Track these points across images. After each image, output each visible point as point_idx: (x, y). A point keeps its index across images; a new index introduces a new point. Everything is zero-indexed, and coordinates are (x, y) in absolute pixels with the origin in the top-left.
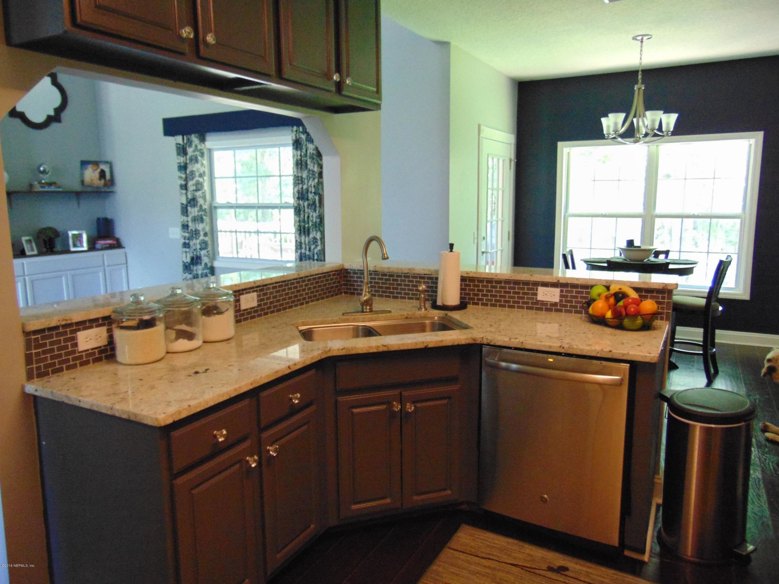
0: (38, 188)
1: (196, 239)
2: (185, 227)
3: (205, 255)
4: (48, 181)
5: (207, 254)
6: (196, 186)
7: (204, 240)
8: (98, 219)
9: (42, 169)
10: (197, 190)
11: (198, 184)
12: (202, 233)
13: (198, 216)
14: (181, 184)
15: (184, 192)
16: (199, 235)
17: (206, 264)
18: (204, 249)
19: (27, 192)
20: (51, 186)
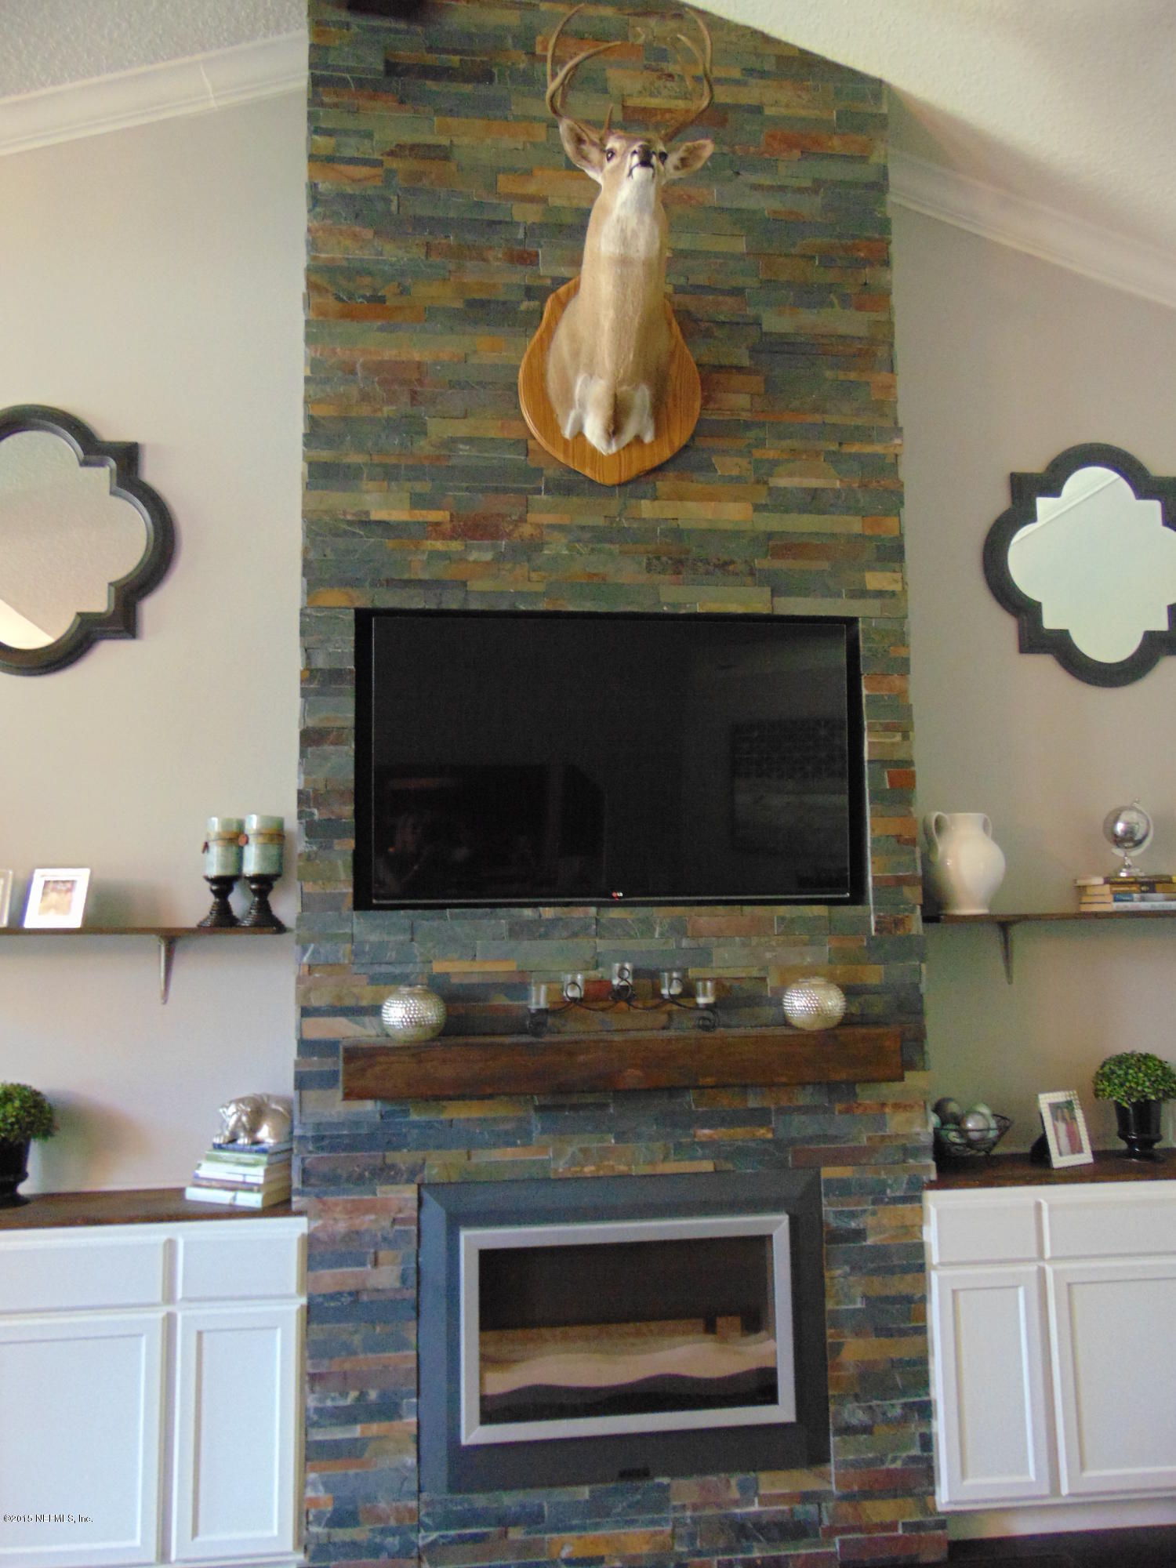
0: (1102, 898)
4: (1137, 872)
9: (1120, 827)
19: (1063, 918)
20: (1153, 891)
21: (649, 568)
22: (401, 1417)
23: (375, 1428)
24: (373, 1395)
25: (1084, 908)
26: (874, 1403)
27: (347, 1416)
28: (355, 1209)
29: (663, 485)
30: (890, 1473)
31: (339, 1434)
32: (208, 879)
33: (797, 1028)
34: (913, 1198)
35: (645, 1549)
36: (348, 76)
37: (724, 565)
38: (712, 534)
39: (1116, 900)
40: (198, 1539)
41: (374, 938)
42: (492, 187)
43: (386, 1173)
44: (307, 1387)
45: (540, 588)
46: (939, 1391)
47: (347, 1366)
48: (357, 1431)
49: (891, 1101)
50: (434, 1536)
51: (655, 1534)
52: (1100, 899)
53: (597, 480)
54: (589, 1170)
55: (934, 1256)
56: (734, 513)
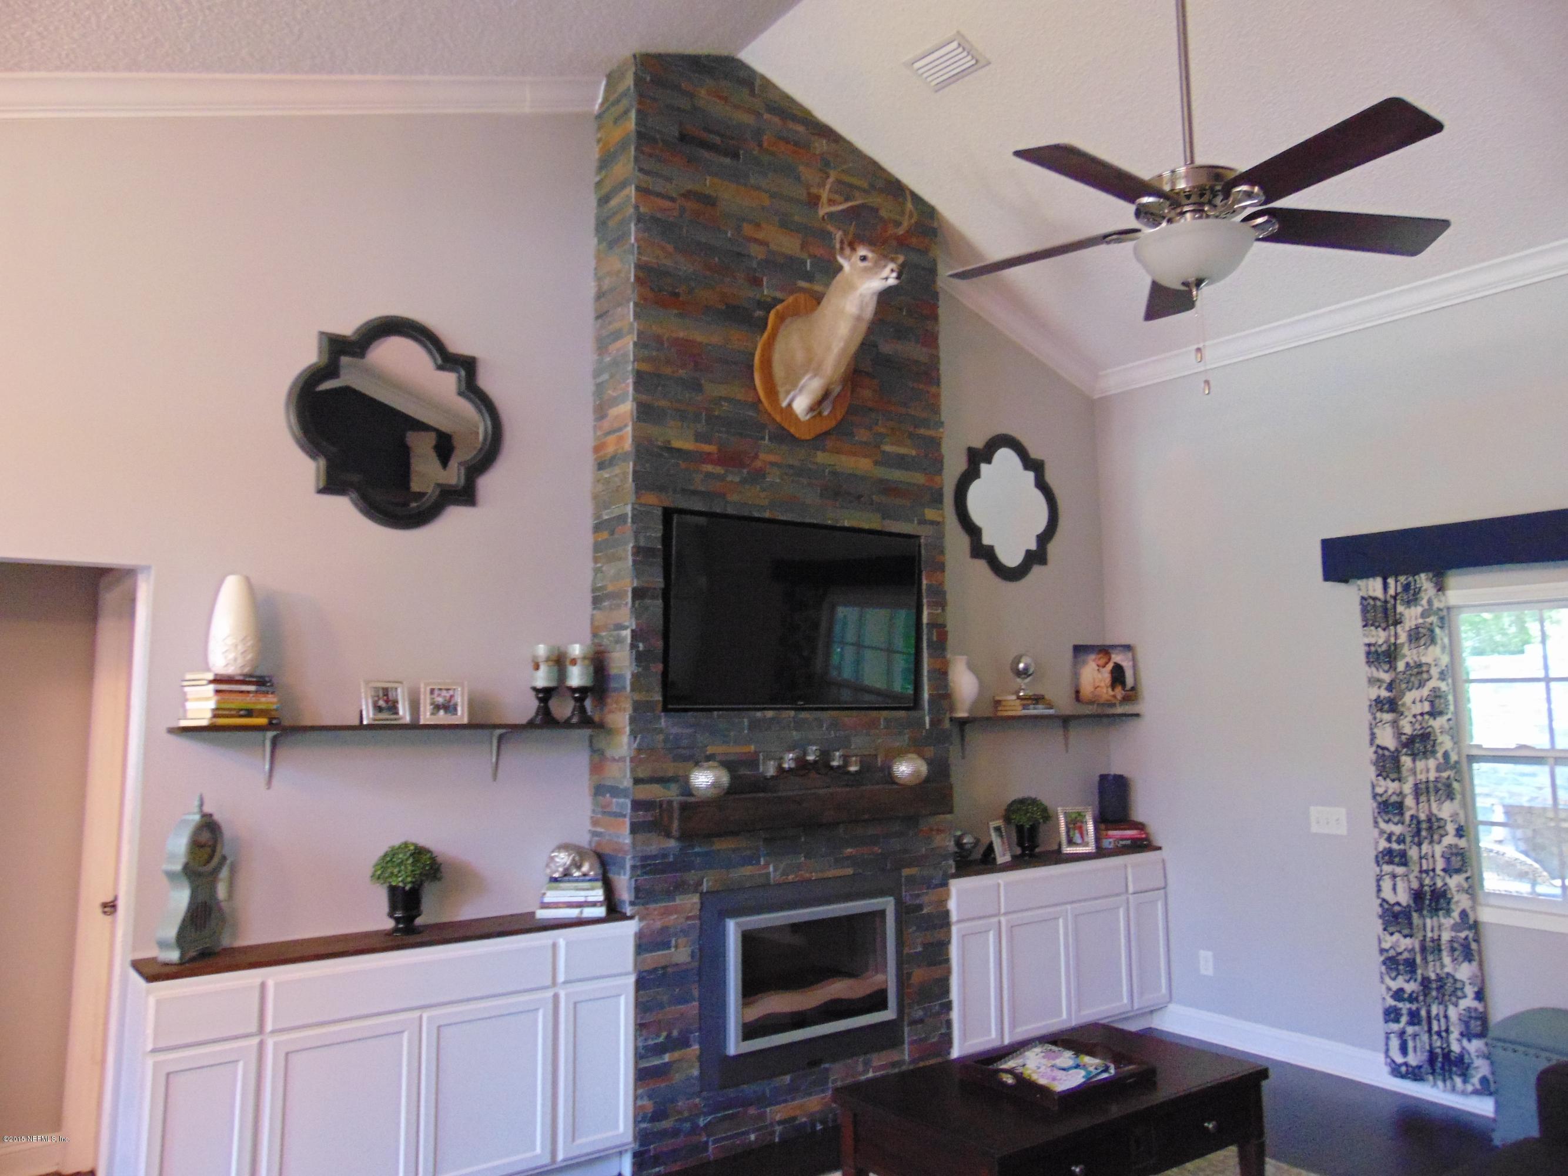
0: (1014, 707)
1: (1431, 842)
2: (1389, 808)
3: (1460, 889)
4: (1030, 693)
5: (1466, 885)
6: (1432, 703)
7: (1456, 846)
8: (1103, 778)
9: (1021, 666)
10: (1434, 714)
11: (1436, 697)
12: (1451, 828)
13: (1437, 780)
14: (1379, 697)
15: (1388, 717)
16: (1442, 832)
17: (1464, 914)
18: (1458, 871)
19: (988, 719)
20: (1037, 703)
21: (821, 495)
22: (690, 1046)
23: (677, 1055)
24: (675, 1033)
25: (1000, 714)
26: (926, 1005)
27: (659, 1050)
28: (667, 912)
29: (829, 443)
30: (933, 1044)
31: (656, 1062)
32: (535, 689)
33: (902, 785)
34: (944, 884)
35: (817, 1108)
36: (658, 136)
37: (860, 497)
38: (853, 477)
39: (1024, 709)
40: (575, 1143)
41: (675, 730)
42: (739, 229)
43: (680, 888)
44: (638, 1033)
45: (766, 502)
46: (955, 995)
47: (660, 1017)
48: (667, 1058)
49: (935, 828)
50: (709, 1118)
51: (823, 1098)
52: (1013, 708)
53: (797, 436)
54: (791, 877)
55: (954, 917)
56: (863, 465)
